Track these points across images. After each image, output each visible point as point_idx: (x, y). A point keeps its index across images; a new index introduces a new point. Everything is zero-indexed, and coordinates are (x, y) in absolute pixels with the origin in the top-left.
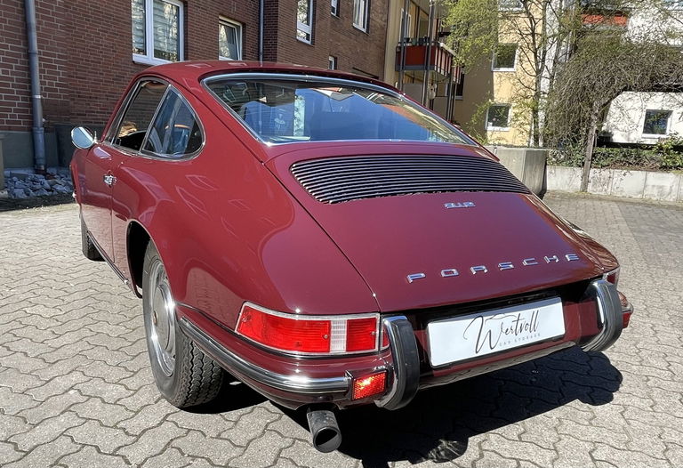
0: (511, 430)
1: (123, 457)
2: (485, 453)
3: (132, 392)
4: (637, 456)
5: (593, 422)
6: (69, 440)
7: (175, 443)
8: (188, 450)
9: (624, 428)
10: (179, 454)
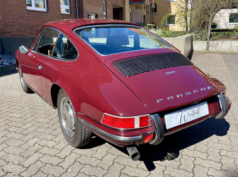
0: (192, 147)
1: (61, 166)
2: (183, 156)
3: (57, 143)
4: (235, 153)
5: (219, 142)
6: (41, 162)
7: (77, 160)
8: (83, 162)
9: (230, 144)
10: (80, 164)
